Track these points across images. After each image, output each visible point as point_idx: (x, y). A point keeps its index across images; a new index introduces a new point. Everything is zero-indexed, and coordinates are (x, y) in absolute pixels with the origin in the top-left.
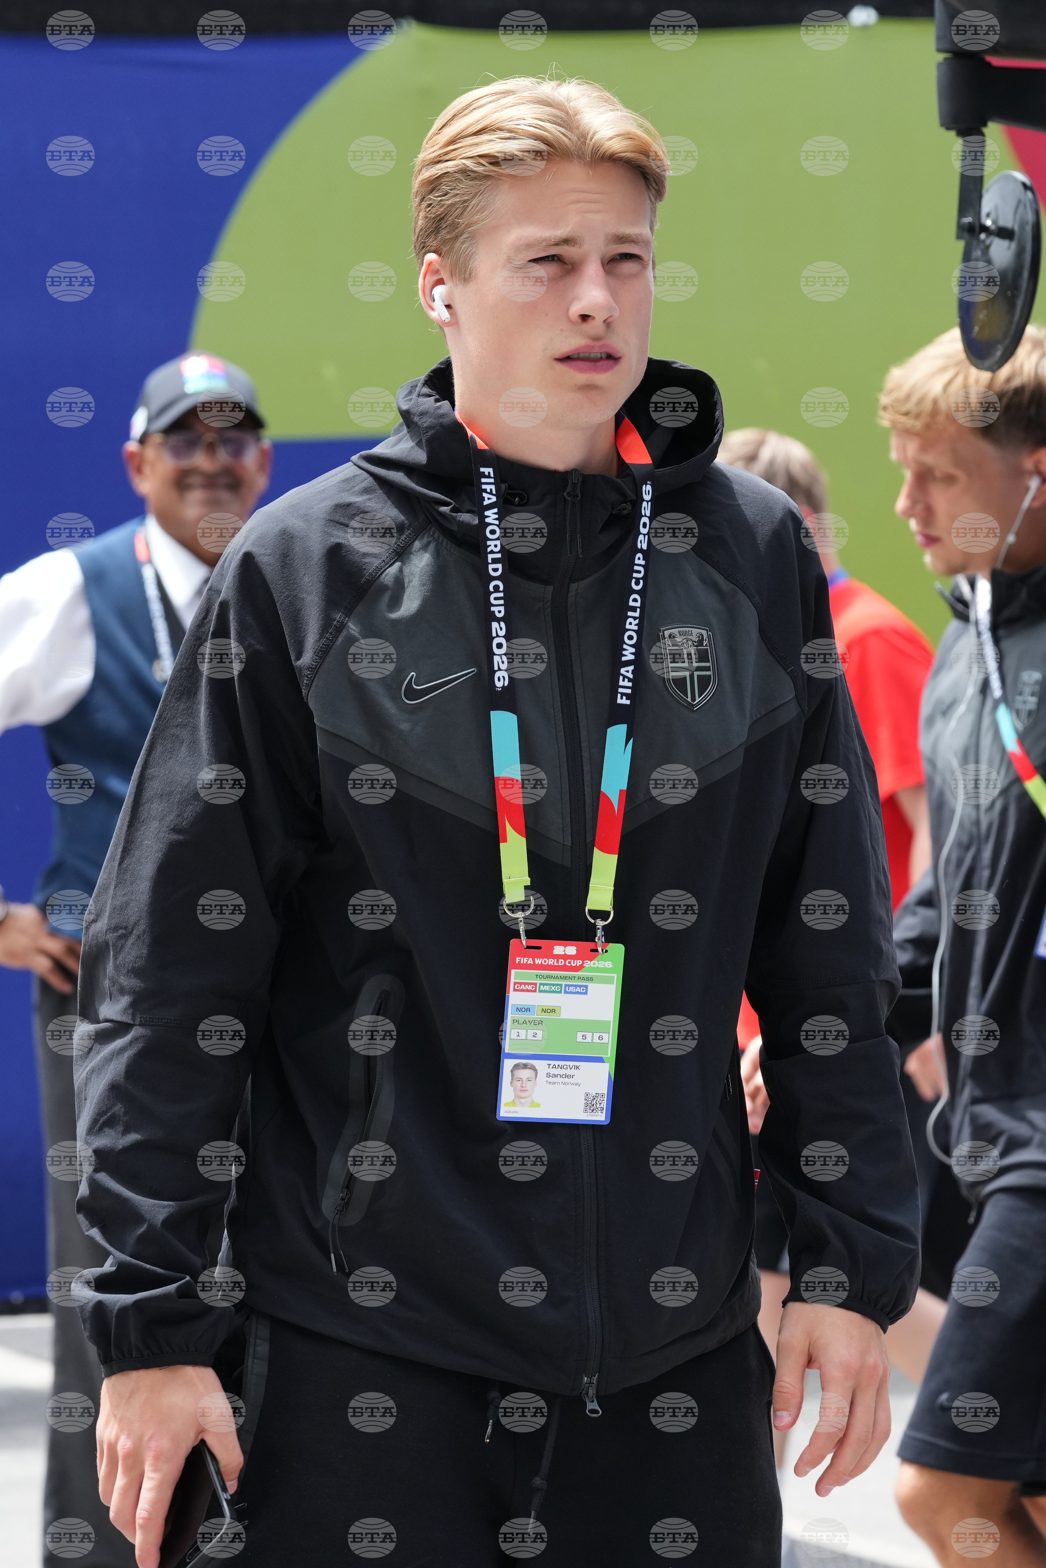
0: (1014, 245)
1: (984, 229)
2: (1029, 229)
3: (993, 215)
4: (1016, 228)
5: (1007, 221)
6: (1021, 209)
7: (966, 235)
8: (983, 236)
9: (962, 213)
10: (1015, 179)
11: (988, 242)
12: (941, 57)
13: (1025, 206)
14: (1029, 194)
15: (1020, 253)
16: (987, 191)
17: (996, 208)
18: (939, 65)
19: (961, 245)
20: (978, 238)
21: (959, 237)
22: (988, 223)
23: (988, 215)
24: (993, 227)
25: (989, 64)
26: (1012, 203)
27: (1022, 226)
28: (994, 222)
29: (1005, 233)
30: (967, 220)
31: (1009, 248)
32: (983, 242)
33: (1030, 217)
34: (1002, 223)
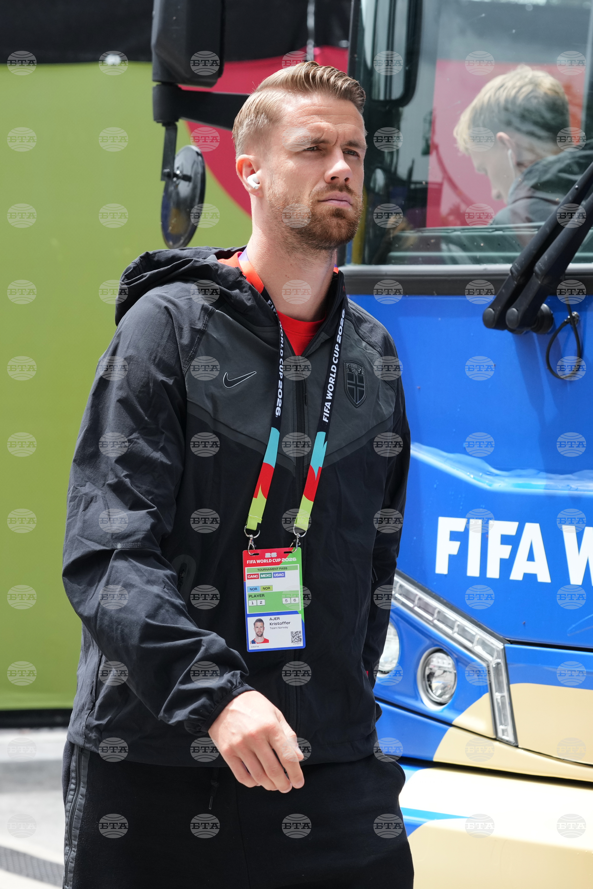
0: (191, 184)
1: (176, 175)
2: (199, 176)
3: (180, 168)
4: (193, 176)
5: (188, 172)
6: (195, 166)
7: (166, 178)
8: (175, 179)
9: (164, 166)
10: (193, 150)
11: (177, 182)
12: (155, 84)
13: (197, 164)
14: (200, 158)
15: (194, 189)
16: (178, 155)
17: (182, 165)
18: (154, 88)
19: (163, 183)
20: (172, 180)
21: (162, 179)
22: (178, 172)
23: (178, 168)
24: (180, 175)
25: (180, 89)
26: (191, 162)
27: (196, 174)
28: (181, 172)
29: (186, 178)
30: (167, 170)
31: (188, 186)
32: (175, 182)
33: (200, 170)
34: (185, 173)
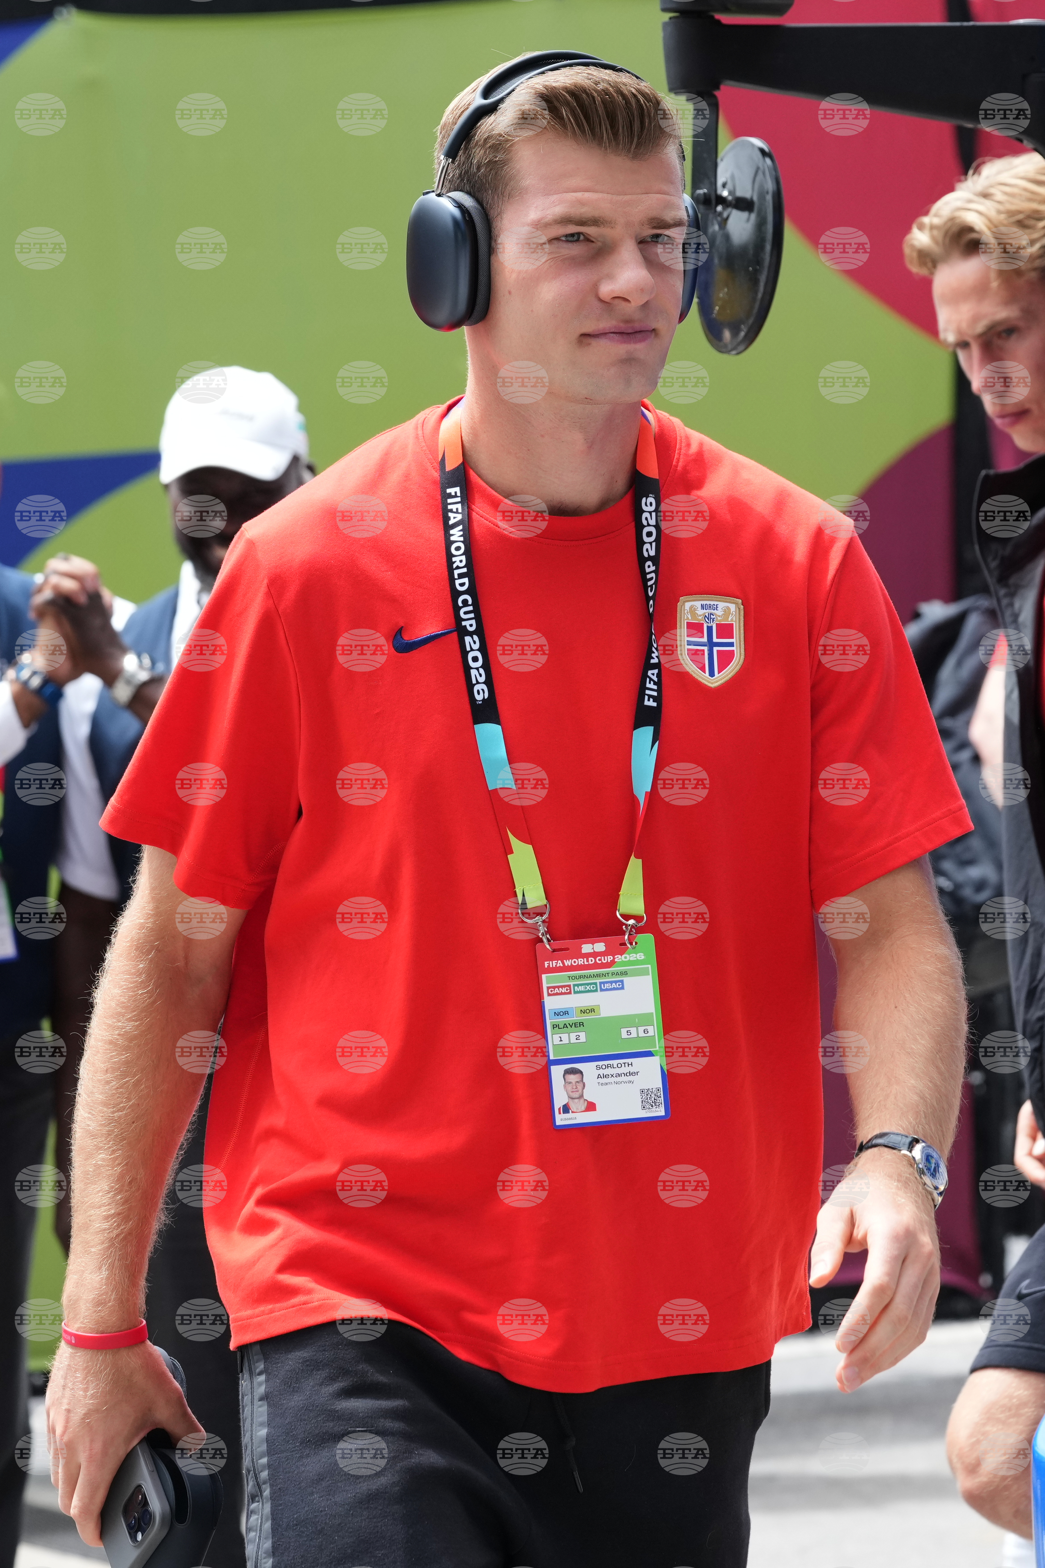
0: (753, 216)
1: (721, 200)
2: (769, 198)
3: (729, 186)
4: (755, 198)
5: (745, 191)
6: (760, 176)
7: (701, 206)
8: (719, 208)
9: (696, 184)
10: (753, 147)
11: (725, 215)
12: (666, 17)
13: (764, 173)
14: (768, 161)
15: (760, 225)
16: (722, 160)
17: (733, 177)
18: (665, 26)
20: (715, 211)
22: (725, 193)
23: (724, 185)
24: (731, 199)
25: (719, 23)
26: (749, 173)
27: (762, 195)
28: (730, 193)
29: (743, 204)
30: (702, 192)
31: (748, 220)
32: (720, 214)
33: (770, 186)
34: (739, 193)
